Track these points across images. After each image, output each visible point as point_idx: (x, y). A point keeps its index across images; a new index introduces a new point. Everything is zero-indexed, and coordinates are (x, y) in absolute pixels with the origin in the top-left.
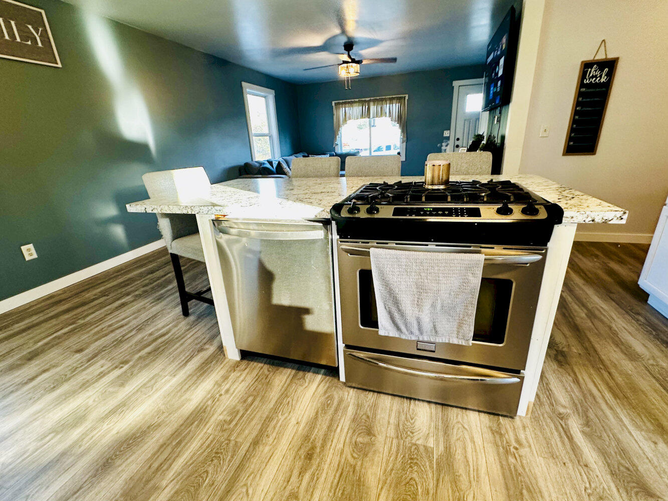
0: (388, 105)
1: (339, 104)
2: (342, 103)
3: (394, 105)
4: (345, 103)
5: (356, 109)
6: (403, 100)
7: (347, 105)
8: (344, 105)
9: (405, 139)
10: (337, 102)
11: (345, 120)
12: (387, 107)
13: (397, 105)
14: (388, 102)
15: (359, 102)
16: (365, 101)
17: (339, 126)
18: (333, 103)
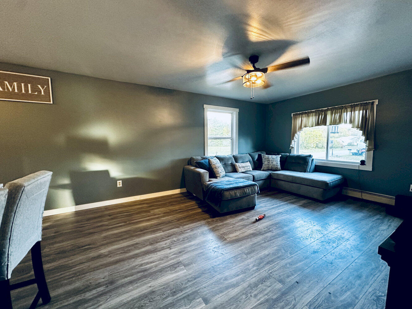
0: (349, 113)
1: (297, 114)
2: (299, 114)
3: (357, 112)
4: (302, 114)
5: (313, 119)
6: (370, 107)
7: (304, 115)
8: (300, 116)
9: (372, 147)
10: (295, 113)
11: (301, 128)
12: (347, 115)
13: (361, 112)
14: (349, 110)
15: (315, 112)
16: (322, 111)
17: (295, 132)
18: (292, 114)
